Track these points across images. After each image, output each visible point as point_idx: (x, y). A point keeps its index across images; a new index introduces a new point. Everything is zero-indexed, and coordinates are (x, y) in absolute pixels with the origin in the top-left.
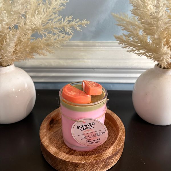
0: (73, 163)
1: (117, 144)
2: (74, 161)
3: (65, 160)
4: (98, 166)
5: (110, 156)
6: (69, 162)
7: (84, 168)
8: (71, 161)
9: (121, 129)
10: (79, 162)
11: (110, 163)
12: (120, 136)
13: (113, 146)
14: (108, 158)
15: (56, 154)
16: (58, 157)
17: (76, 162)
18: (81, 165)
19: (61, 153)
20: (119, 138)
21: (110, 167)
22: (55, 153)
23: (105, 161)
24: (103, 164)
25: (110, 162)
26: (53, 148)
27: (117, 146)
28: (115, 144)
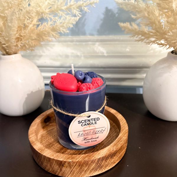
0: (58, 160)
1: (115, 145)
2: (59, 159)
3: (49, 157)
4: (87, 166)
5: (103, 157)
6: (53, 159)
7: (71, 168)
8: (55, 159)
9: (123, 129)
10: (65, 160)
11: (103, 166)
12: (120, 137)
13: (109, 147)
14: (100, 158)
15: (40, 151)
16: (42, 154)
17: (61, 160)
18: (66, 164)
19: (46, 149)
20: (118, 139)
21: (103, 170)
22: (40, 149)
23: (96, 161)
24: (94, 165)
25: (103, 163)
26: (39, 144)
27: (114, 147)
28: (112, 144)
